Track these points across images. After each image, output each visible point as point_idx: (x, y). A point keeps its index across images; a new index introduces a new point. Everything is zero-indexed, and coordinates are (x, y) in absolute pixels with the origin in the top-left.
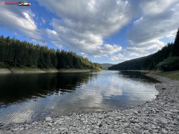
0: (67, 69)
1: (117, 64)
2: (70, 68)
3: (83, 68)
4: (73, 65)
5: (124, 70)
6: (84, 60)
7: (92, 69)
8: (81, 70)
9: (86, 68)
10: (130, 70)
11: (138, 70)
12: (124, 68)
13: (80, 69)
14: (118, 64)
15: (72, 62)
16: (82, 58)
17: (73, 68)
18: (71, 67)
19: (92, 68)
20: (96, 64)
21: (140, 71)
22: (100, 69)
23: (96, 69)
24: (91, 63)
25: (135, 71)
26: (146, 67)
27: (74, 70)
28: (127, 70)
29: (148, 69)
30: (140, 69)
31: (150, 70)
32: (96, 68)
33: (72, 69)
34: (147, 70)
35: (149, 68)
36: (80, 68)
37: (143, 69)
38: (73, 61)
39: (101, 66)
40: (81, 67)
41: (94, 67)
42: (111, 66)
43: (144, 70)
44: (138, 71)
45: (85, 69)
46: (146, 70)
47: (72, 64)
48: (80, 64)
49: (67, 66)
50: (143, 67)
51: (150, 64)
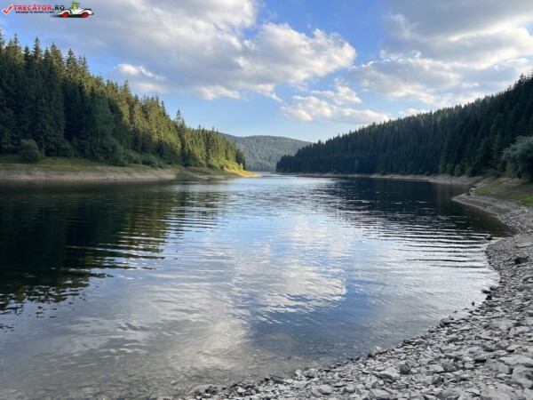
0: (29, 159)
1: (324, 141)
2: (49, 153)
3: (134, 155)
4: (68, 137)
5: (356, 176)
6: (137, 107)
7: (186, 165)
8: (119, 169)
9: (153, 158)
10: (387, 177)
11: (422, 173)
12: (357, 162)
13: (117, 163)
14: (329, 142)
15: (63, 121)
16: (128, 99)
17: (65, 156)
18: (54, 152)
19: (186, 159)
20: (209, 139)
21: (431, 180)
22: (233, 167)
23: (210, 166)
24: (180, 130)
25: (409, 178)
26: (457, 161)
27: (74, 171)
28: (373, 172)
29: (469, 169)
30: (433, 171)
31: (474, 173)
32: (214, 161)
33: (58, 160)
34: (462, 173)
35: (470, 165)
36: (111, 159)
37: (444, 172)
38: (68, 111)
39: (241, 147)
40: (121, 149)
41: (199, 152)
42: (293, 154)
43: (452, 174)
44: (425, 178)
45: (145, 163)
46: (459, 175)
47: (61, 134)
48: (114, 133)
49: (25, 142)
50: (447, 162)
51: (479, 146)
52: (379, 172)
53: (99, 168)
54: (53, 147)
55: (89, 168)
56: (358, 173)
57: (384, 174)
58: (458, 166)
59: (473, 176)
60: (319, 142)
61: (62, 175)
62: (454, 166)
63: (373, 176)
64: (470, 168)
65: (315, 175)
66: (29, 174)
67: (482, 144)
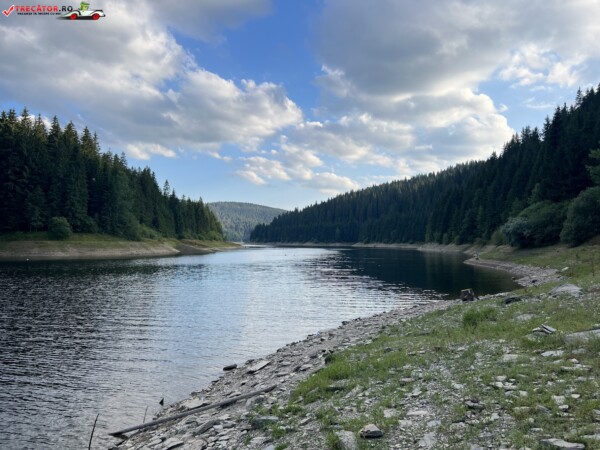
0: (58, 236)
1: (301, 209)
2: (76, 230)
4: (90, 213)
5: (338, 244)
8: (137, 244)
10: (371, 245)
11: (406, 242)
12: (338, 230)
13: (132, 237)
14: (307, 210)
18: (81, 229)
19: (178, 231)
21: (420, 249)
25: (393, 246)
26: (444, 230)
28: (356, 241)
30: (422, 240)
31: (461, 242)
33: (84, 236)
34: (450, 241)
35: (457, 234)
37: (432, 240)
40: (137, 224)
42: (268, 222)
43: (440, 242)
46: (447, 244)
47: (85, 211)
49: (56, 219)
50: (434, 230)
51: (464, 217)
52: (361, 241)
53: (121, 243)
54: (79, 223)
55: (112, 243)
56: (339, 241)
57: (368, 242)
58: (445, 235)
59: (460, 244)
60: (296, 210)
61: (93, 251)
62: (442, 235)
63: (355, 245)
64: (458, 237)
65: (294, 244)
66: (63, 251)
67: (467, 215)
